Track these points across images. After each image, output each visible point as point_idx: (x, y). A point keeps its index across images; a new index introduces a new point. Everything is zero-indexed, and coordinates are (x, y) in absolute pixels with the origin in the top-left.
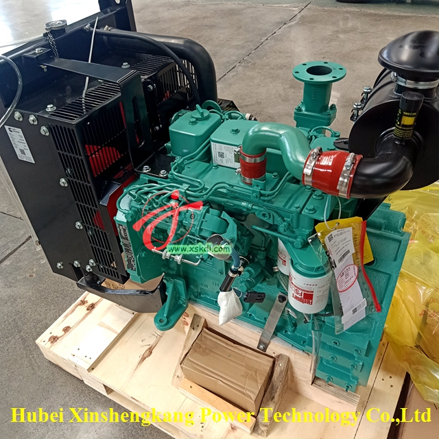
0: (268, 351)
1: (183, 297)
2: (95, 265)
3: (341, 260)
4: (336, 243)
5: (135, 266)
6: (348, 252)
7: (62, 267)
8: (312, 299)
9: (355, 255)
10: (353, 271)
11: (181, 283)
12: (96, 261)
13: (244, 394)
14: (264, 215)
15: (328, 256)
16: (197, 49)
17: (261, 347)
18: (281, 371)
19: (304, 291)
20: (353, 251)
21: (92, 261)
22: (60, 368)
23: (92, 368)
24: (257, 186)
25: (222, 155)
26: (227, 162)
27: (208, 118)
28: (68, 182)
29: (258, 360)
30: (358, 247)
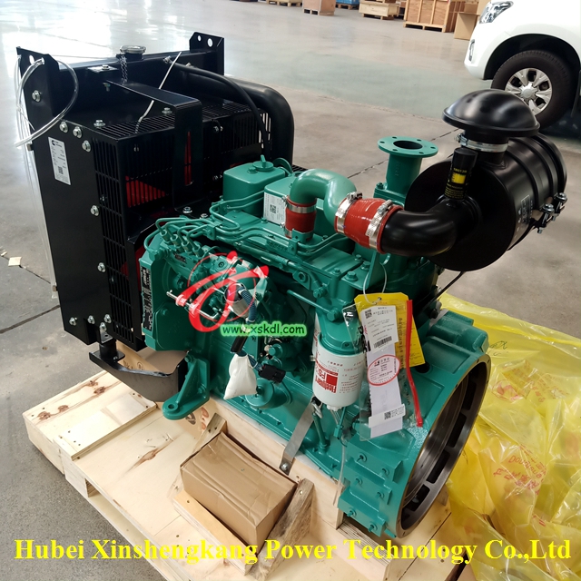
0: (292, 475)
1: (204, 385)
2: (110, 322)
3: (378, 344)
4: (375, 323)
5: (152, 325)
6: (390, 339)
7: (75, 324)
8: (335, 384)
9: (398, 346)
10: (393, 366)
11: (204, 365)
12: (112, 318)
13: (246, 515)
14: (301, 276)
15: (362, 333)
16: (279, 101)
17: (284, 466)
18: (301, 501)
19: (328, 371)
20: (395, 339)
21: (108, 317)
22: (43, 456)
23: (77, 457)
24: (297, 238)
25: (273, 209)
26: (278, 218)
27: (270, 170)
28: (100, 210)
29: (276, 481)
30: (404, 337)
